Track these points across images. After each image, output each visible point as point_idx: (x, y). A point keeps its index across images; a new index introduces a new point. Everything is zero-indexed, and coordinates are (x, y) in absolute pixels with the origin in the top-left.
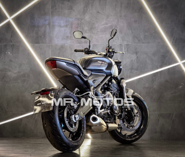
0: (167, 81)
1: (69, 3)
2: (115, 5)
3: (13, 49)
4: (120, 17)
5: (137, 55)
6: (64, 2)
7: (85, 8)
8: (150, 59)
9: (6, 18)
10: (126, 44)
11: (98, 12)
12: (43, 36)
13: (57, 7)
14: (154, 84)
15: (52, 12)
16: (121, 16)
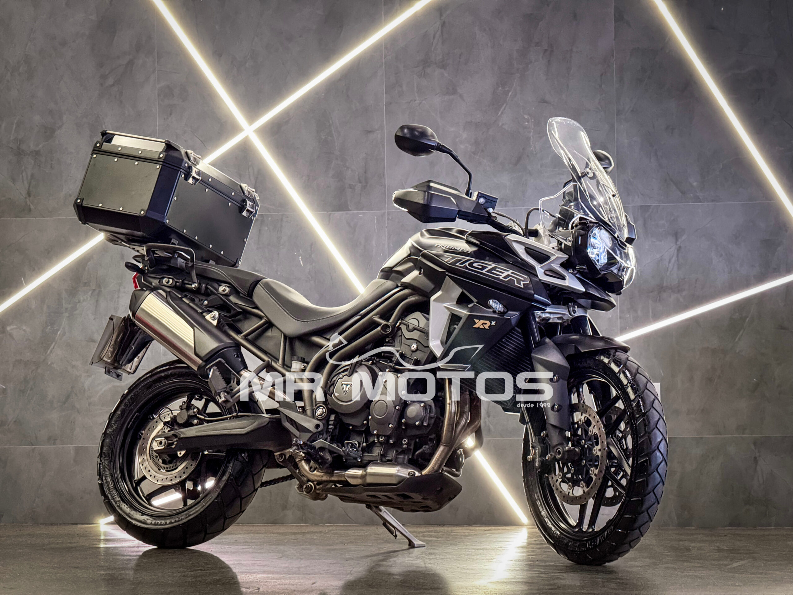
0: (783, 328)
1: (446, 75)
2: (602, 75)
3: (260, 230)
4: (617, 115)
5: (677, 240)
6: (429, 70)
7: (500, 88)
8: (721, 255)
9: (235, 129)
10: (641, 206)
11: (544, 101)
12: (360, 184)
13: (404, 88)
14: (737, 340)
15: (388, 104)
16: (619, 113)
